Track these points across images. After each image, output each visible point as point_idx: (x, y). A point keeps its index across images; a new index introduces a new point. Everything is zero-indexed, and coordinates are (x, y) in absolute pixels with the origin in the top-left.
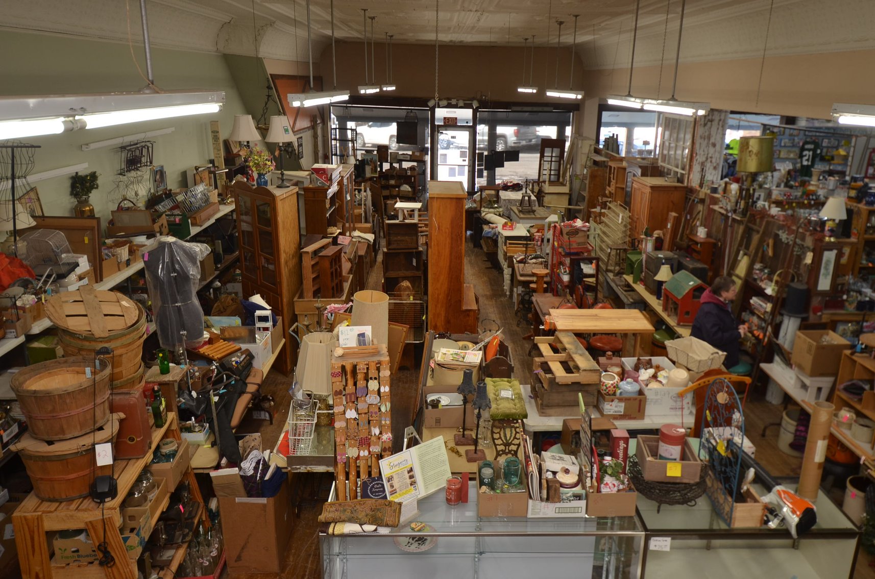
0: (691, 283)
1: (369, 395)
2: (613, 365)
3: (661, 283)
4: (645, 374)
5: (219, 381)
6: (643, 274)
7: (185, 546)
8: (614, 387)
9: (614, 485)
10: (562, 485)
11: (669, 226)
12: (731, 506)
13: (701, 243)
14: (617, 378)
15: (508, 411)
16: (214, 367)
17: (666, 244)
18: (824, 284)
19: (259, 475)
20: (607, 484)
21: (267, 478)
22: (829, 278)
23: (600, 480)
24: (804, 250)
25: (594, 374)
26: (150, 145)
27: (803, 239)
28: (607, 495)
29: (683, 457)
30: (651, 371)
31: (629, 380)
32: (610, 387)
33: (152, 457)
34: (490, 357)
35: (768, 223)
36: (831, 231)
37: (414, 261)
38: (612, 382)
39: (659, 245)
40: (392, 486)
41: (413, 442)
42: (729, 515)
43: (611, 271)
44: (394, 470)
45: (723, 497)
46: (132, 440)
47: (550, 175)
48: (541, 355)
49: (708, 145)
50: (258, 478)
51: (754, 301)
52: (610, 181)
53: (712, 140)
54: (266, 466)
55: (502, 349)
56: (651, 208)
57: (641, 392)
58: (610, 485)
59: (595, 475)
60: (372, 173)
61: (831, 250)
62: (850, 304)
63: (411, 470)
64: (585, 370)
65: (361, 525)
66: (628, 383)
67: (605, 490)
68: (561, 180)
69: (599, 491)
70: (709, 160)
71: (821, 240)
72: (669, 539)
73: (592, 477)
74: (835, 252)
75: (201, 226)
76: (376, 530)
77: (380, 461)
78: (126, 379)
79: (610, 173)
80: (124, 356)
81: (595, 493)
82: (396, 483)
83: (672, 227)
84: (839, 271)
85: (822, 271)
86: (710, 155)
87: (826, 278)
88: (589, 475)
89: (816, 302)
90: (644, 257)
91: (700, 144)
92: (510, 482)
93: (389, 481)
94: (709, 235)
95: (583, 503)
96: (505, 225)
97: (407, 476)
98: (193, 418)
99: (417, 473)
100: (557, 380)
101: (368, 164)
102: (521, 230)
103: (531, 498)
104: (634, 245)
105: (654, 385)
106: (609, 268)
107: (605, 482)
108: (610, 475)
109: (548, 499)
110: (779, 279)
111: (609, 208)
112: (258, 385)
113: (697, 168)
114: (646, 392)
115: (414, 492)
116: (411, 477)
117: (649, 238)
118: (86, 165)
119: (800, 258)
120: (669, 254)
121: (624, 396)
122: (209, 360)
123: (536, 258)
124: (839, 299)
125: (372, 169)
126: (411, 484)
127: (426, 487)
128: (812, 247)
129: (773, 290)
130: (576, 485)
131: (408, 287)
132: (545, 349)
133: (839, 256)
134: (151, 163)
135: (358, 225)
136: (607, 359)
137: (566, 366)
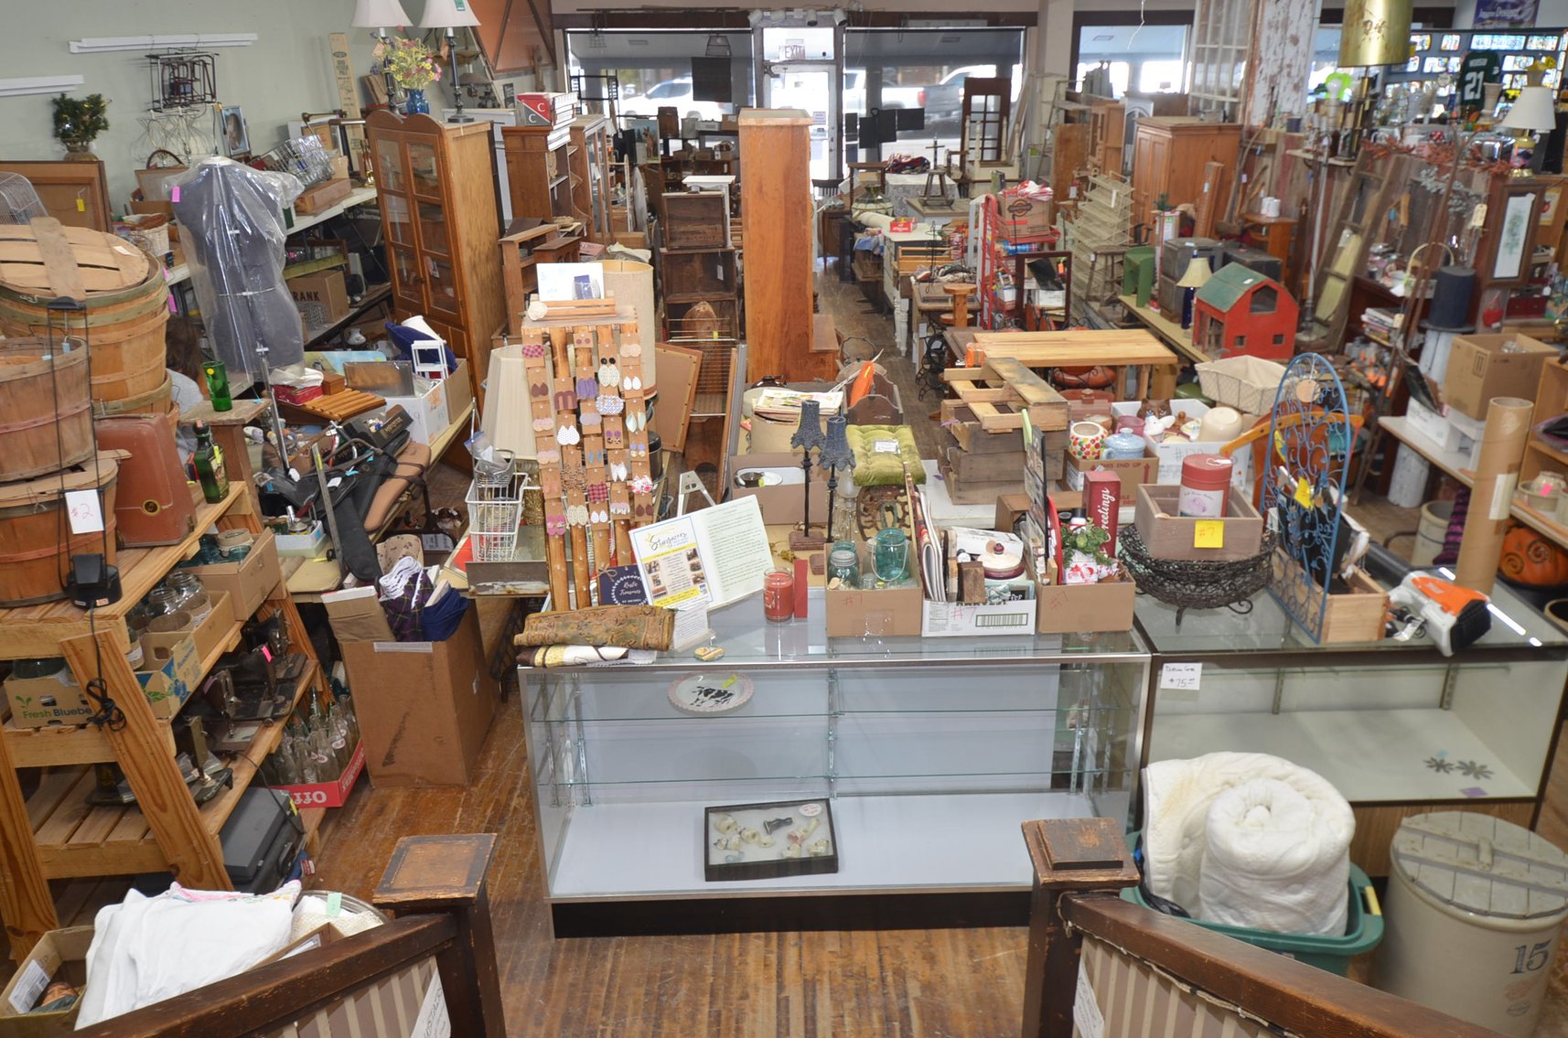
0: (1248, 281)
1: (601, 397)
2: (1094, 413)
3: (1189, 293)
4: (1155, 425)
5: (343, 457)
6: (1157, 285)
7: (279, 725)
8: (1097, 446)
9: (1091, 570)
10: (988, 574)
11: (1206, 188)
12: (1320, 601)
13: (1269, 225)
14: (1102, 430)
15: (887, 471)
16: (333, 432)
17: (1200, 227)
18: (1508, 264)
19: (414, 600)
20: (1077, 569)
21: (430, 603)
22: (1519, 251)
23: (1063, 561)
24: (1468, 200)
25: (1056, 411)
26: (208, 60)
27: (1468, 183)
28: (1077, 587)
29: (1227, 511)
30: (1168, 421)
31: (1125, 430)
32: (1088, 446)
33: (196, 548)
34: (858, 396)
35: (1399, 164)
36: (1525, 155)
37: (720, 269)
38: (1093, 437)
39: (1186, 227)
40: (657, 581)
41: (695, 503)
42: (1317, 621)
43: (1096, 299)
44: (659, 551)
45: (1305, 589)
46: (152, 507)
47: (983, 149)
48: (954, 395)
49: (1282, 42)
50: (413, 605)
51: (1370, 315)
52: (1094, 145)
53: (1292, 31)
54: (428, 588)
55: (880, 384)
56: (1171, 171)
57: (1147, 453)
58: (1084, 570)
59: (1052, 552)
60: (649, 157)
61: (1523, 194)
62: (1556, 305)
63: (694, 554)
64: (1039, 404)
65: (596, 647)
66: (1123, 435)
67: (1072, 579)
68: (1004, 158)
69: (1060, 579)
70: (1285, 72)
71: (1500, 177)
72: (1198, 666)
73: (1047, 556)
74: (1531, 197)
75: (315, 215)
76: (624, 657)
77: (631, 532)
78: (134, 398)
79: (1095, 131)
80: (125, 347)
81: (1054, 586)
82: (665, 575)
83: (1212, 189)
84: (1536, 236)
85: (1505, 238)
86: (1287, 62)
87: (1511, 253)
88: (1042, 551)
89: (1490, 300)
90: (1159, 250)
91: (1269, 38)
92: (889, 577)
93: (650, 572)
94: (1283, 211)
95: (1029, 606)
96: (893, 225)
97: (687, 564)
98: (290, 508)
99: (706, 558)
100: (985, 426)
101: (641, 140)
102: (923, 232)
103: (927, 596)
104: (1140, 233)
105: (1173, 440)
106: (1093, 294)
107: (1073, 565)
108: (1085, 551)
109: (960, 598)
110: (1418, 264)
111: (1094, 186)
112: (421, 466)
113: (1261, 89)
114: (1158, 452)
115: (701, 595)
116: (695, 567)
117: (1167, 214)
118: (78, 79)
119: (1461, 219)
120: (1208, 242)
121: (1116, 458)
122: (322, 421)
123: (952, 271)
124: (1537, 296)
125: (648, 149)
126: (696, 581)
127: (726, 588)
128: (1484, 195)
129: (1407, 285)
130: (1017, 573)
131: (707, 314)
132: (964, 387)
133: (1538, 207)
134: (213, 96)
135: (622, 235)
136: (1084, 402)
137: (1002, 407)
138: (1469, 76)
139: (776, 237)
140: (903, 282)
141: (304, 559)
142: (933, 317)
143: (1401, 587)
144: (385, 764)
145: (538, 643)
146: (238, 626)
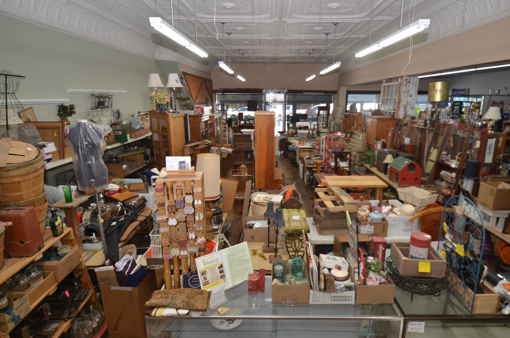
0: (406, 162)
1: (186, 207)
2: (364, 204)
3: (387, 165)
4: (385, 209)
5: (122, 213)
6: (376, 162)
7: (69, 321)
8: (366, 216)
9: (377, 279)
10: (336, 279)
11: (390, 135)
12: (472, 297)
13: (408, 145)
14: (368, 211)
15: (296, 228)
16: (119, 205)
17: (388, 145)
18: (489, 159)
19: (127, 271)
20: (371, 278)
21: (132, 273)
22: (492, 155)
23: (366, 275)
24: (474, 140)
25: (354, 206)
26: (110, 97)
27: (473, 134)
28: (372, 287)
29: (429, 257)
30: (389, 207)
31: (376, 211)
32: (363, 216)
33: (41, 256)
34: (288, 198)
35: (449, 129)
36: (492, 127)
37: (249, 155)
38: (364, 213)
39: (384, 146)
40: (205, 279)
41: (224, 246)
42: (471, 304)
43: (356, 165)
44: (207, 266)
45: (463, 289)
46: (22, 242)
47: (323, 124)
48: (318, 197)
49: (408, 96)
50: (126, 273)
51: (443, 173)
52: (353, 123)
53: (410, 93)
54: (134, 264)
55: (295, 194)
56: (377, 130)
57: (384, 219)
58: (374, 279)
59: (361, 271)
60: (235, 125)
61: (492, 138)
62: (504, 171)
63: (221, 266)
64: (348, 203)
65: (177, 309)
66: (376, 213)
67: (369, 283)
68: (329, 126)
69: (365, 283)
70: (409, 104)
71: (486, 133)
72: (423, 323)
73: (359, 273)
74: (495, 139)
75: (136, 138)
76: (188, 314)
77: (196, 259)
78: (27, 201)
79: (353, 120)
80: (22, 183)
81: (362, 286)
82: (209, 276)
83: (392, 135)
84: (497, 151)
85: (487, 151)
86: (409, 101)
87: (489, 155)
88: (357, 270)
89: (483, 170)
90: (376, 152)
91: (404, 95)
92: (296, 276)
93: (203, 275)
94: (411, 141)
95: (352, 293)
96: (299, 143)
97: (218, 271)
98: (94, 234)
99: (226, 268)
100: (330, 210)
101: (233, 121)
102: (308, 145)
103: (312, 288)
104: (369, 147)
105: (391, 215)
106: (355, 163)
107: (369, 277)
108: (374, 271)
109: (325, 290)
110: (460, 158)
111: (355, 134)
112: (147, 217)
113: (402, 108)
114: (387, 219)
115: (223, 283)
116: (221, 272)
117: (379, 142)
118: (67, 100)
119: (471, 146)
120: (391, 150)
121: (374, 221)
122: (116, 201)
123: (316, 156)
124: (497, 169)
125: (235, 123)
126: (221, 277)
127: (233, 279)
128: (479, 138)
129: (456, 164)
130: (346, 279)
131: (244, 168)
132: (321, 194)
133: (497, 142)
134: (111, 106)
135: (225, 145)
136: (361, 200)
137: (335, 203)
138: (455, 107)
139: (265, 146)
140: (301, 159)
141: (96, 252)
142: (310, 169)
143: (497, 286)
144: (114, 330)
145: (154, 306)
146: (56, 284)
